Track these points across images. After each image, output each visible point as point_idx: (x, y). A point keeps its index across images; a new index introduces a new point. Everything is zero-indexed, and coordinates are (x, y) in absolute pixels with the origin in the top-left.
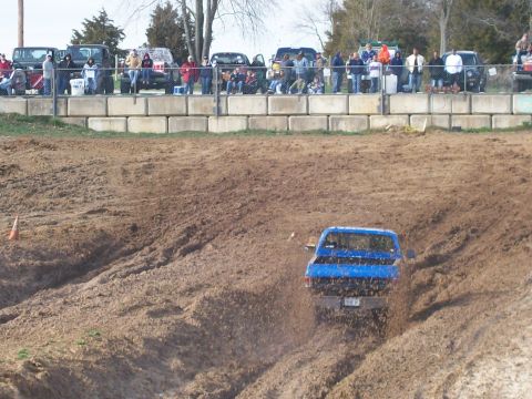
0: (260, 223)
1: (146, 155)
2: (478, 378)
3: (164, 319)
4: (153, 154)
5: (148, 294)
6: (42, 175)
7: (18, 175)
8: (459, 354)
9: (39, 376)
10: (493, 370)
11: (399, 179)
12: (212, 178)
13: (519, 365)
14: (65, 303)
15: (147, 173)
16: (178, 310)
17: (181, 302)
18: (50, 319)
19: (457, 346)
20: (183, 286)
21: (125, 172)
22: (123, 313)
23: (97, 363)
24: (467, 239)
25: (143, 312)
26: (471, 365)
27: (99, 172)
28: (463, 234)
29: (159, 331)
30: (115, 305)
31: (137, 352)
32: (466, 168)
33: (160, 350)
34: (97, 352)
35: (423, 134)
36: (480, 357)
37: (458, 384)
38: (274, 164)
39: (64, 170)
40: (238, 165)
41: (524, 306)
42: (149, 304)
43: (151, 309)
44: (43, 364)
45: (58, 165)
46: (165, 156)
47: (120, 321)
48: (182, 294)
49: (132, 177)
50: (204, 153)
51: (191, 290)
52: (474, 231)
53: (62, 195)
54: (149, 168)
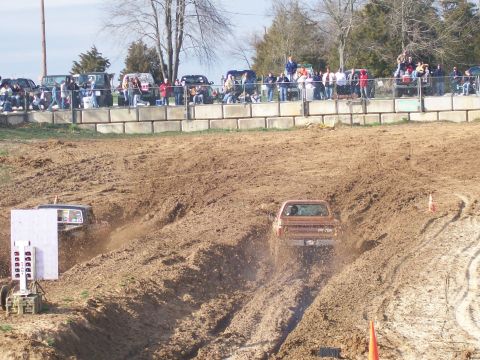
0: (224, 195)
1: (140, 150)
2: (405, 301)
3: (175, 266)
4: (145, 149)
5: (159, 248)
6: (68, 166)
7: (51, 166)
8: (386, 284)
9: (99, 310)
10: (413, 296)
11: (319, 160)
12: (188, 165)
13: (430, 291)
14: (103, 256)
15: (142, 162)
16: (182, 259)
17: (183, 253)
18: (95, 268)
19: (383, 279)
20: (183, 242)
21: (126, 162)
22: (145, 263)
23: (135, 299)
24: (371, 201)
25: (159, 261)
26: (396, 292)
27: (108, 162)
28: (368, 198)
29: (173, 275)
30: (139, 257)
31: (160, 290)
32: (366, 152)
33: (175, 288)
34: (134, 291)
35: (333, 128)
36: (402, 286)
37: (391, 306)
38: (230, 153)
39: (83, 161)
40: (205, 155)
41: (422, 249)
42: (162, 256)
43: (164, 259)
44: (101, 301)
45: (78, 159)
46: (153, 149)
47: (144, 268)
48: (183, 247)
49: (131, 164)
50: (181, 146)
51: (188, 245)
52: (375, 196)
53: (83, 180)
54: (142, 158)
